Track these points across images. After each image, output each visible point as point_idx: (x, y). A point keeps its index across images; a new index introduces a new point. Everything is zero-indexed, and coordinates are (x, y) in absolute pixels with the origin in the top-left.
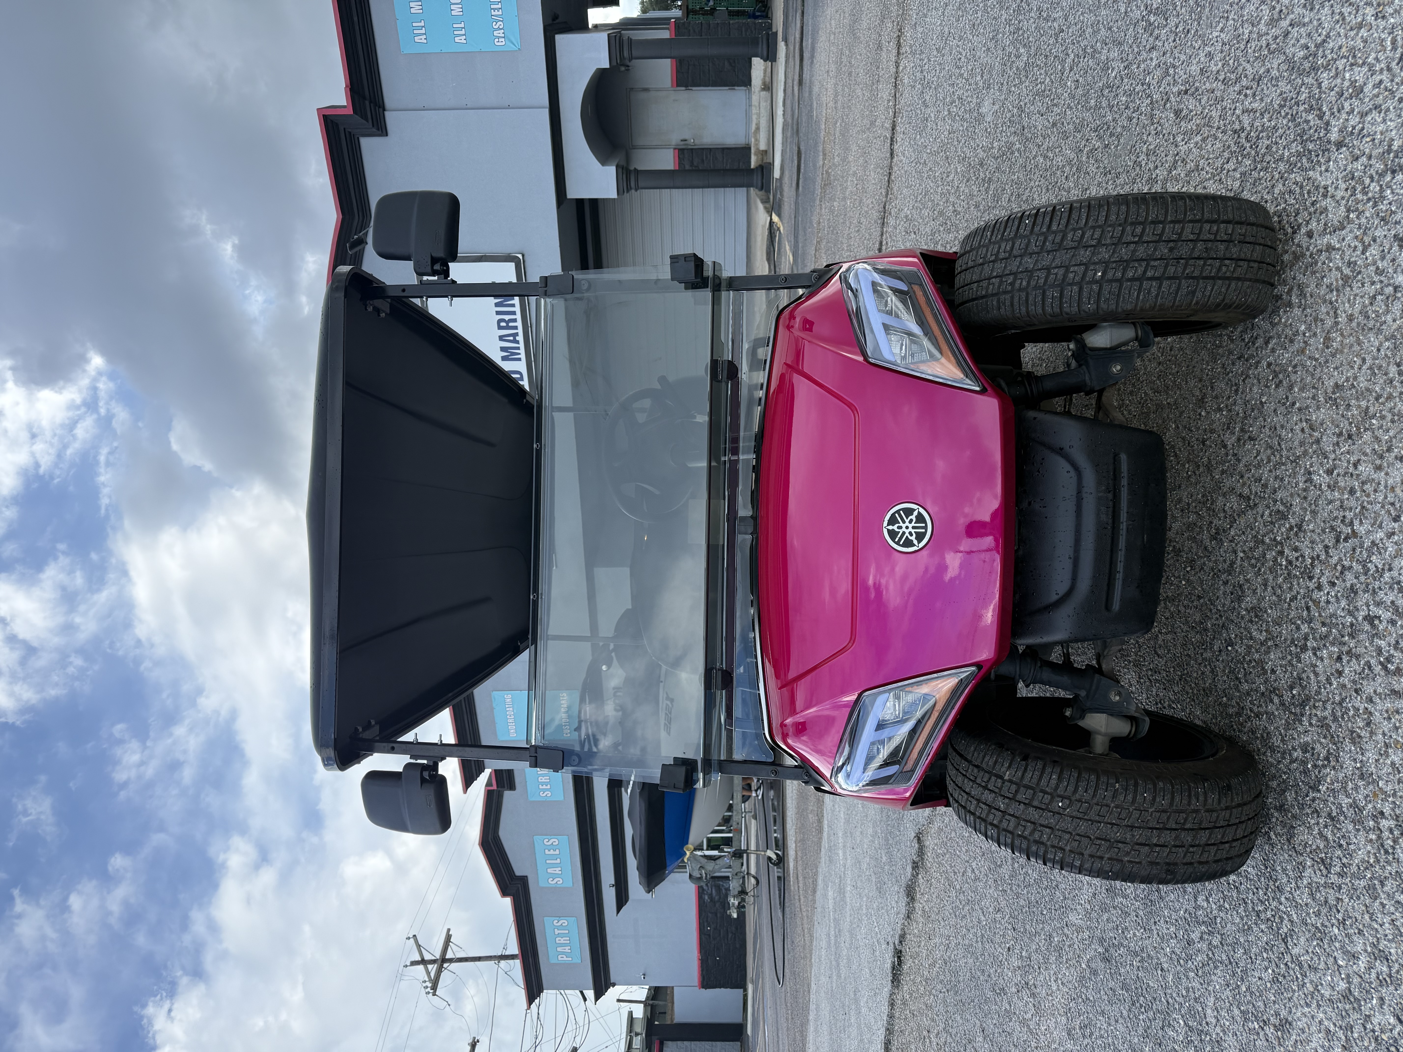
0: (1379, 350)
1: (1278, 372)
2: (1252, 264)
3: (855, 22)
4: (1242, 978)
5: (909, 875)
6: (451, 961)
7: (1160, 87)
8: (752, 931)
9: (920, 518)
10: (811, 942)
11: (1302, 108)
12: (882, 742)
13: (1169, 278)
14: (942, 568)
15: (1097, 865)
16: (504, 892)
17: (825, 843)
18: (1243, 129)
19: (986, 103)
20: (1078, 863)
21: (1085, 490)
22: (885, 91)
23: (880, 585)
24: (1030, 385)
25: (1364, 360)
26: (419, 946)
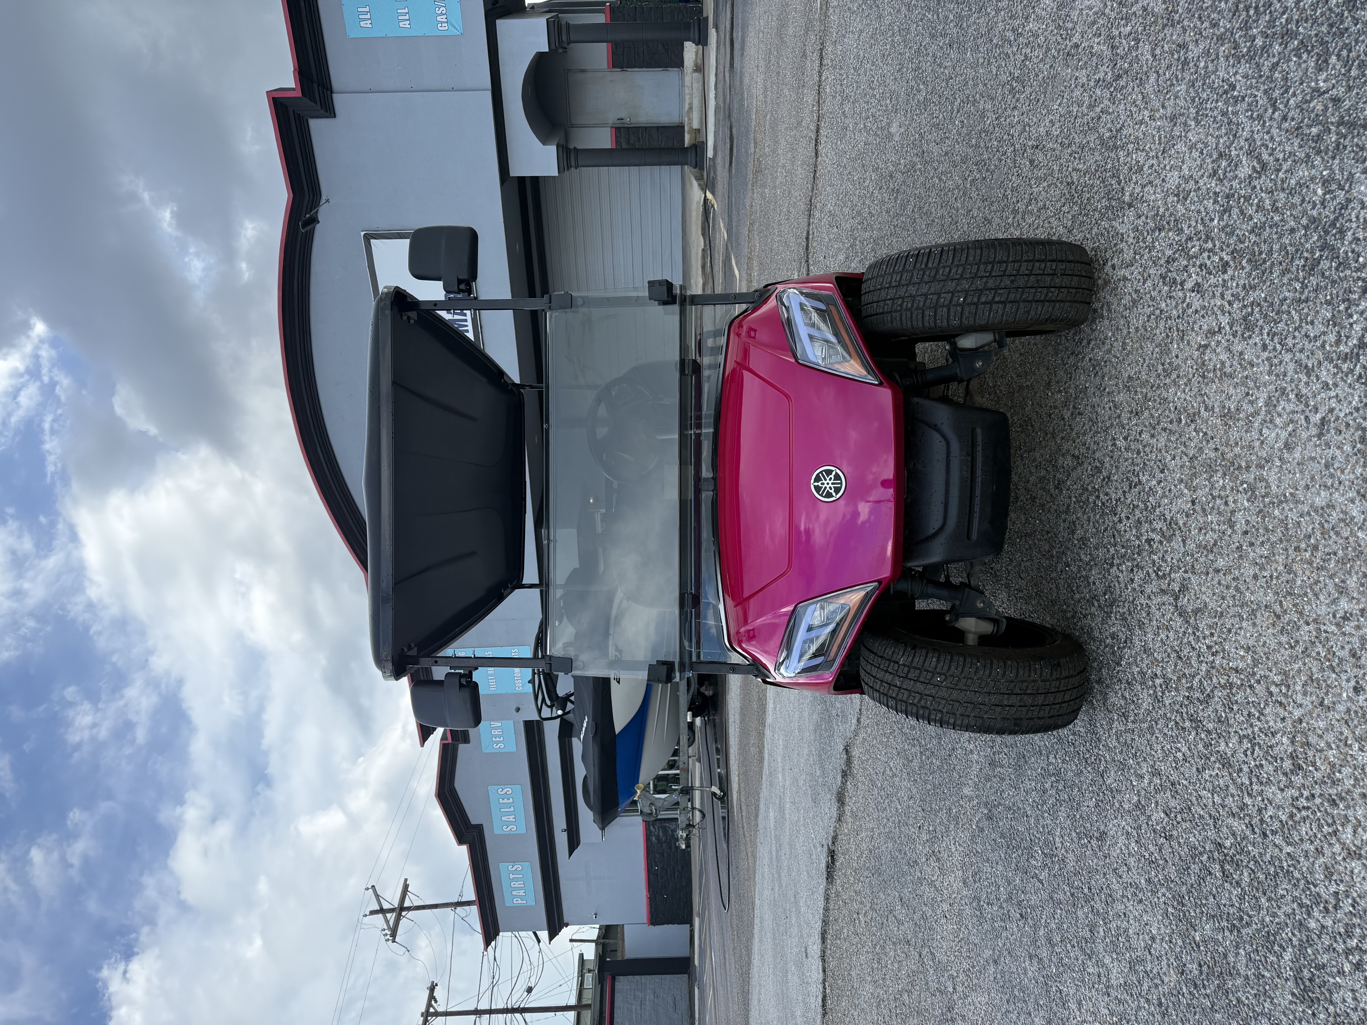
0: (1152, 354)
1: (1096, 365)
2: (1071, 290)
3: (783, 26)
4: (1077, 809)
5: (839, 783)
6: (409, 909)
7: (1020, 139)
8: (698, 868)
9: (837, 477)
10: (755, 862)
11: (1108, 175)
12: (812, 641)
13: (1011, 302)
14: (856, 514)
15: (966, 721)
16: (461, 840)
17: (766, 771)
18: (1073, 183)
19: (894, 125)
20: (952, 721)
21: (952, 454)
22: (810, 97)
23: (809, 529)
24: (916, 377)
25: (1144, 360)
26: (377, 896)
